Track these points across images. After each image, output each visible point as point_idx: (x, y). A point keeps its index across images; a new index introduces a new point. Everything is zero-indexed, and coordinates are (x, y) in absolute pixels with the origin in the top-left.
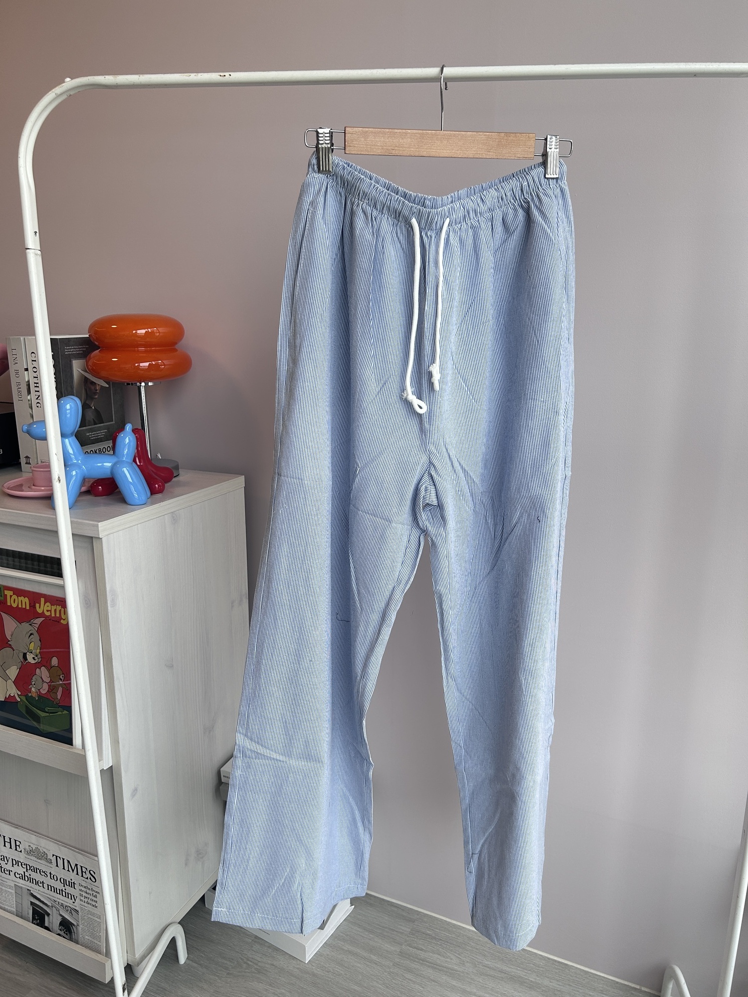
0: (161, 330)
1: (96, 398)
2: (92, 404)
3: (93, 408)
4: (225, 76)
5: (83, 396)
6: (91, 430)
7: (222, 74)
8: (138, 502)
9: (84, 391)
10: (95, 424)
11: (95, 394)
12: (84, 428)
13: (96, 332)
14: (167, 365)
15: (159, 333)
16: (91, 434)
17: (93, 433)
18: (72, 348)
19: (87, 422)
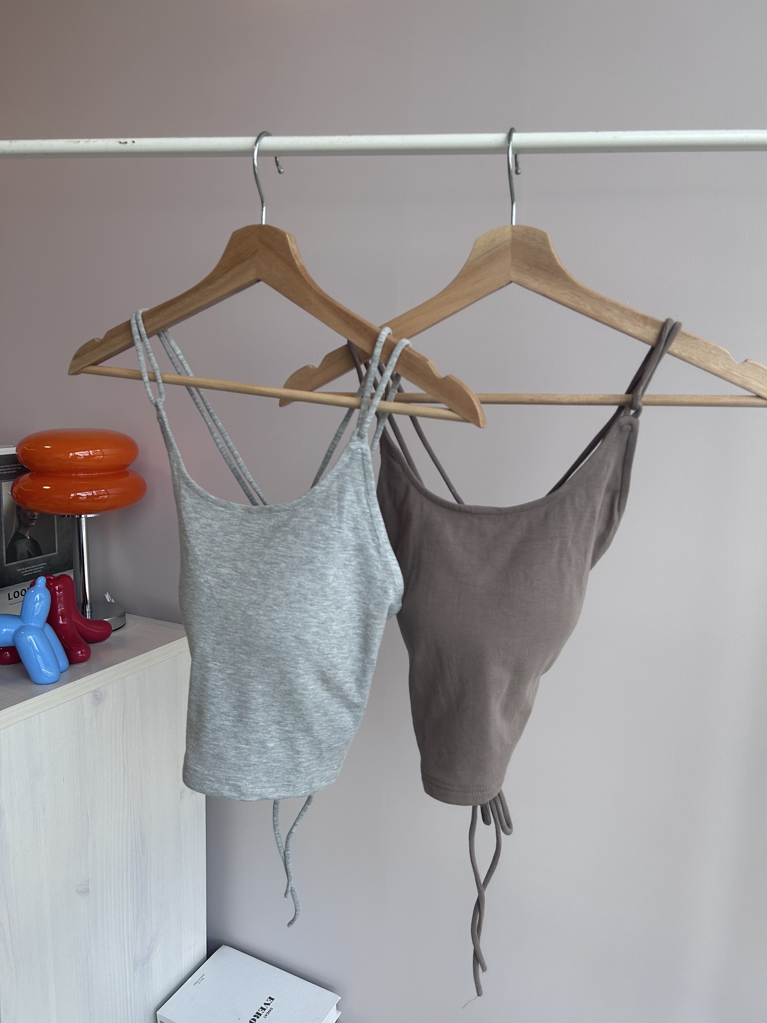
0: (105, 451)
1: (33, 526)
2: (27, 534)
3: (28, 538)
4: (126, 143)
5: (14, 524)
6: (24, 565)
7: (123, 140)
8: (46, 680)
9: (15, 518)
10: (30, 557)
11: (32, 520)
12: (15, 563)
13: (24, 453)
14: (111, 494)
15: (103, 455)
16: (23, 569)
17: (26, 569)
18: (2, 467)
19: (19, 555)
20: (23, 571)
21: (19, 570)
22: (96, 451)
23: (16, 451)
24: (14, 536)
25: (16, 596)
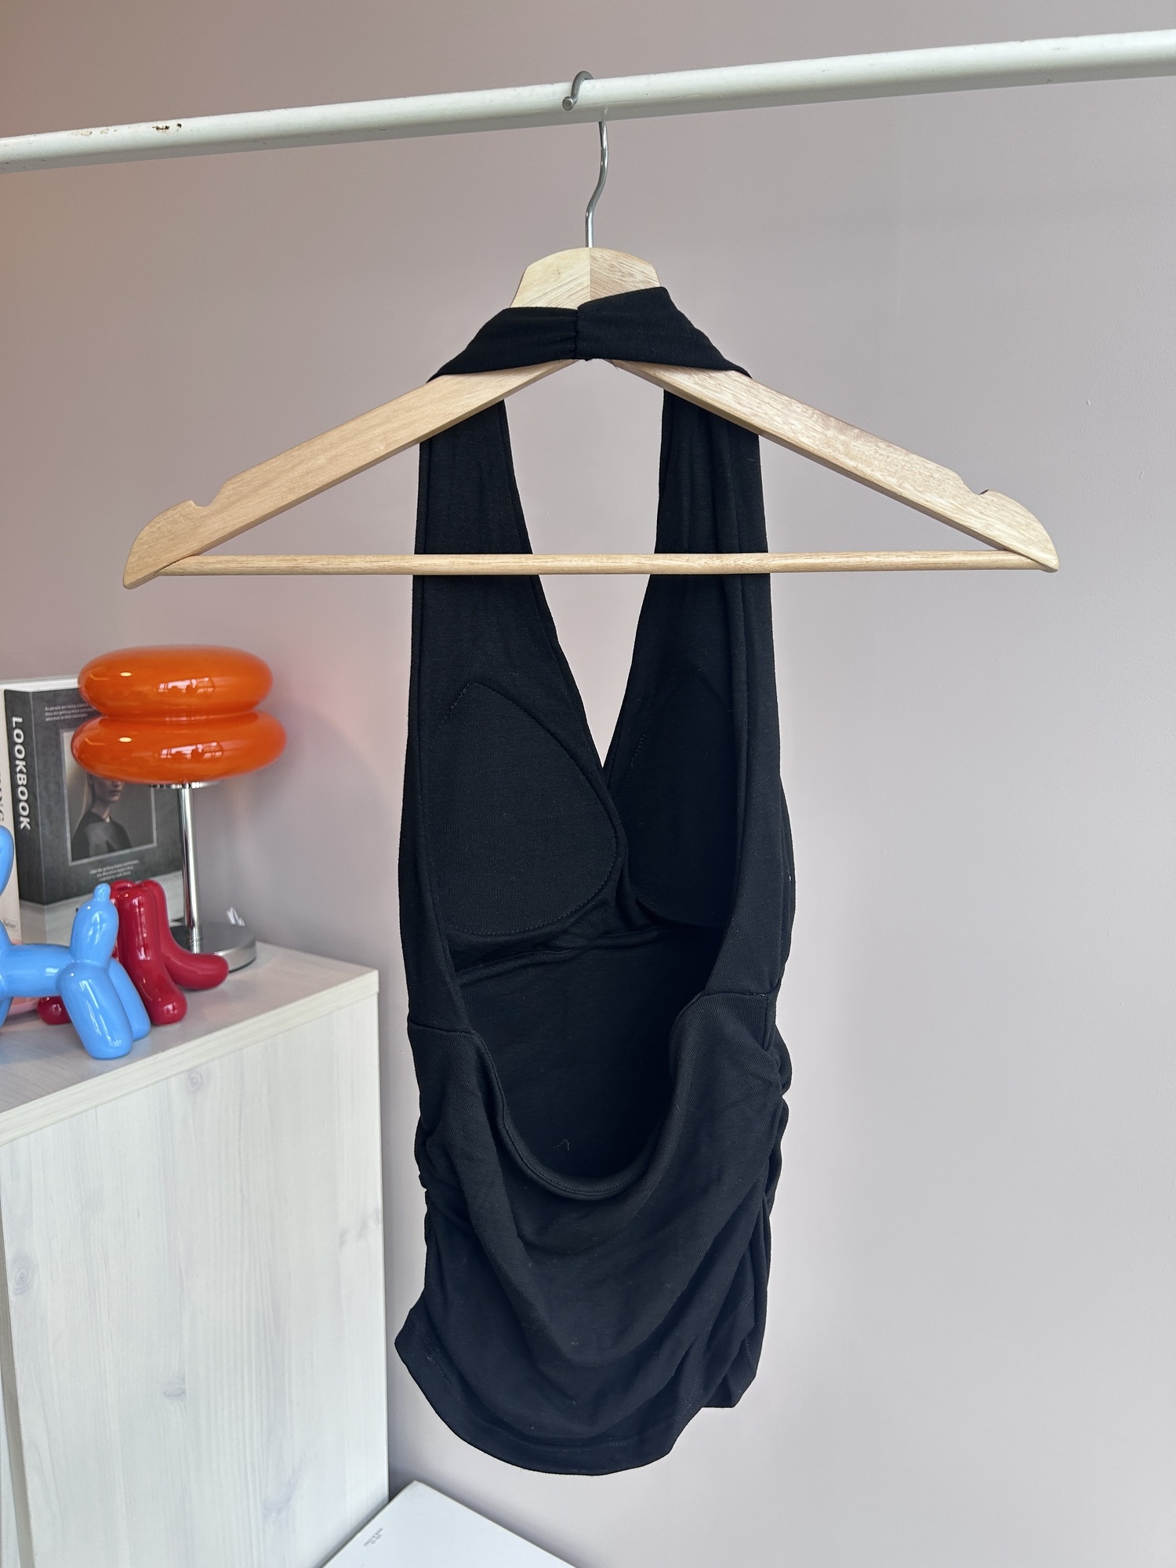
1: (115, 802)
2: (106, 814)
4: (167, 128)
5: (85, 798)
6: (102, 864)
7: (162, 124)
8: (112, 1053)
10: (111, 850)
12: (86, 861)
13: (86, 683)
14: (228, 751)
16: (100, 870)
18: (63, 708)
19: (92, 848)
20: (102, 873)
21: (93, 872)
22: (202, 680)
23: (79, 682)
24: (84, 818)
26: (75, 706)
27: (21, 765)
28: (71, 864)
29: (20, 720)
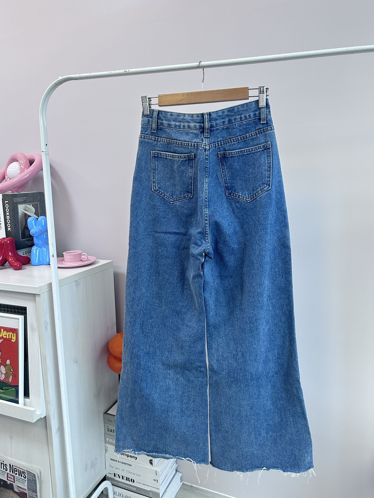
5: (24, 223)
9: (24, 220)
12: (25, 239)
17: (29, 242)
18: (18, 198)
19: (26, 236)
20: (28, 243)
21: (27, 242)
24: (24, 228)
25: (26, 253)
26: (21, 198)
27: (8, 214)
28: (21, 240)
29: (7, 202)
